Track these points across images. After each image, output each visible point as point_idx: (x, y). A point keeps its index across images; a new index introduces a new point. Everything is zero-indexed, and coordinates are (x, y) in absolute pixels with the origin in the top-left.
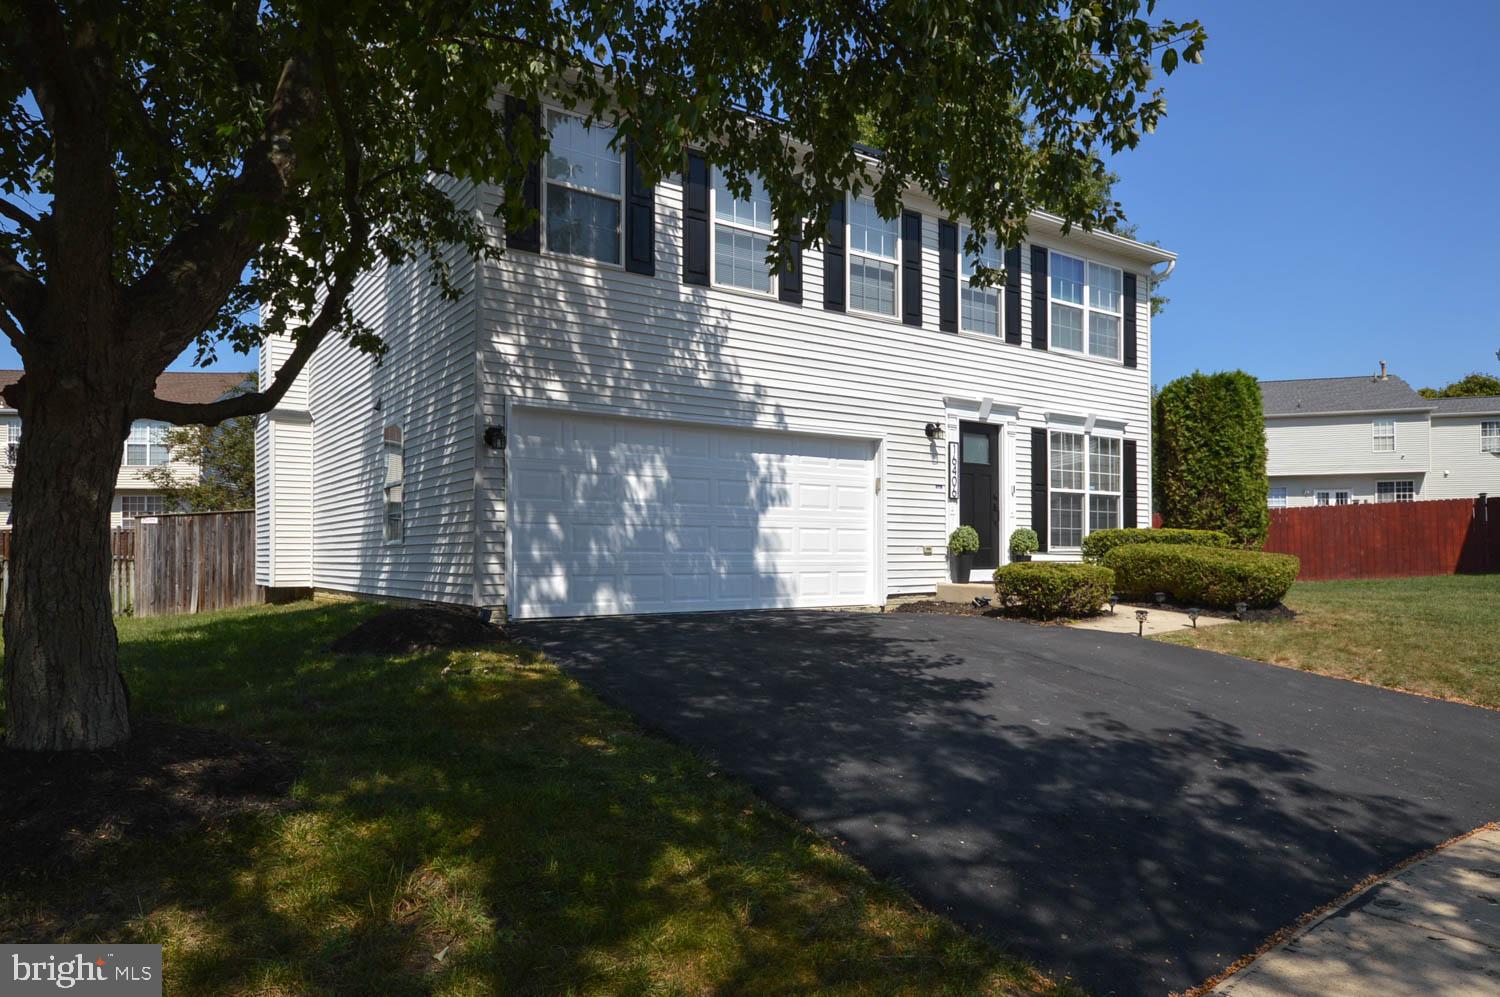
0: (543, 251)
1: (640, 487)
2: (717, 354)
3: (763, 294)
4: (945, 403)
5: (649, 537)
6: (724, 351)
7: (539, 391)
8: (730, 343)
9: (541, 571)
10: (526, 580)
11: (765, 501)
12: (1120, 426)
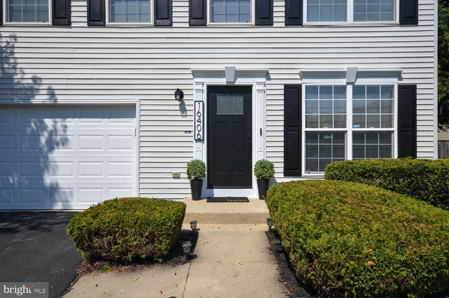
3: (41, 24)
4: (193, 75)
11: (52, 145)
12: (397, 74)
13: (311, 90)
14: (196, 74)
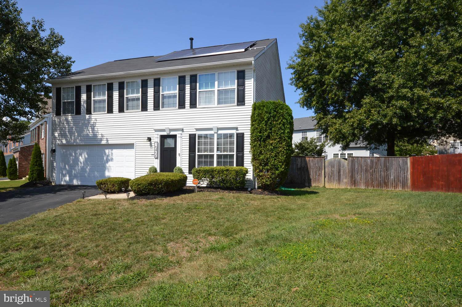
0: (62, 115)
1: (82, 159)
2: (94, 129)
3: (104, 113)
5: (83, 169)
6: (95, 128)
7: (61, 141)
8: (97, 125)
9: (64, 176)
10: (62, 177)
11: (108, 161)
13: (200, 137)
14: (156, 130)
